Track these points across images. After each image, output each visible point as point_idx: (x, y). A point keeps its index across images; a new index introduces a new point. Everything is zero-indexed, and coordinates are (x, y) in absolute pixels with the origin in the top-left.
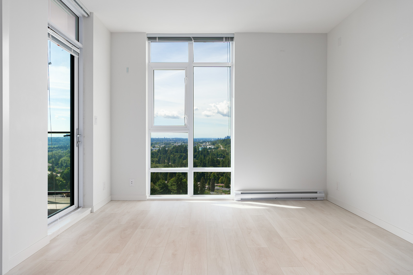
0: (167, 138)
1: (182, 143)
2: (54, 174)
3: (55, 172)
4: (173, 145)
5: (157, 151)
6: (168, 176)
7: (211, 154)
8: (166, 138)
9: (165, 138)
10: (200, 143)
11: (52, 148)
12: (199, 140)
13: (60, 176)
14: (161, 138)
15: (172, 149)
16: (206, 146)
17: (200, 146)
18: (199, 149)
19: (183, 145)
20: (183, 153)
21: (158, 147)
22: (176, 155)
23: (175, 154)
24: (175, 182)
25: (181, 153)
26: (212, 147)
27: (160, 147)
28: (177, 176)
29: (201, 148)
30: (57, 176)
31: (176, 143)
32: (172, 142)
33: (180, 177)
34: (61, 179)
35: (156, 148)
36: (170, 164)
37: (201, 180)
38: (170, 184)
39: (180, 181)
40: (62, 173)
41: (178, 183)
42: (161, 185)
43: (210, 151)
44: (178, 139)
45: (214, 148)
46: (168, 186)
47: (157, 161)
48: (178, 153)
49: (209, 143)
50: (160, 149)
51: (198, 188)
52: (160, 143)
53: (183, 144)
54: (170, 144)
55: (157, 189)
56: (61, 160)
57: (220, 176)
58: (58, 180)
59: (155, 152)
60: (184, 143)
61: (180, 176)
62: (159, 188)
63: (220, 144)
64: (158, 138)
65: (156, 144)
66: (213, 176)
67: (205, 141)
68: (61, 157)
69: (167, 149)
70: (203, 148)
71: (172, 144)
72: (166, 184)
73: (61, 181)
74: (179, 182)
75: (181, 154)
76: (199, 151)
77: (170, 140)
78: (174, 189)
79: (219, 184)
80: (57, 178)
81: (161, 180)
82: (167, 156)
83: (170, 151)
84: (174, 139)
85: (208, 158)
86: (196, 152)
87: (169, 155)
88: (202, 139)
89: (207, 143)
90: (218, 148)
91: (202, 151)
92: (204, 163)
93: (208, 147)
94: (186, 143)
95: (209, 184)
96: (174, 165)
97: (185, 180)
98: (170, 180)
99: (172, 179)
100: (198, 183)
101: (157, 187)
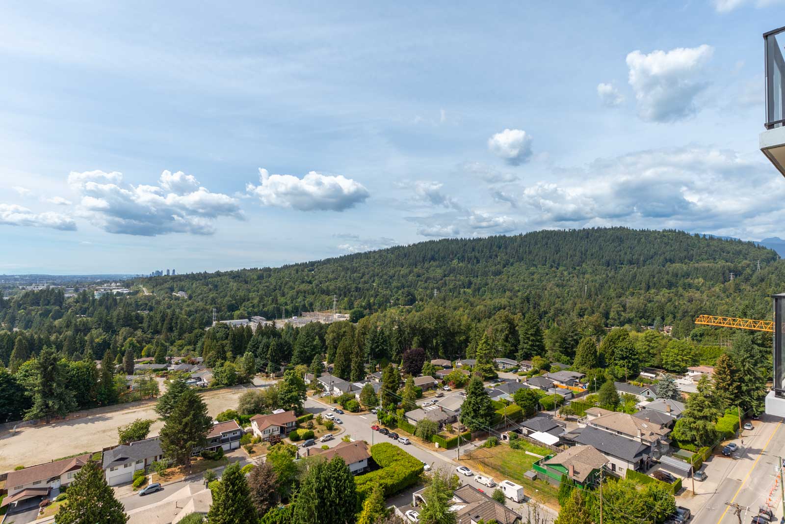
0: (4, 276)
1: (49, 286)
4: (23, 289)
6: (12, 356)
7: (122, 304)
10: (95, 283)
12: (91, 278)
15: (22, 299)
16: (111, 290)
17: (97, 290)
18: (93, 296)
19: (53, 289)
20: (52, 305)
22: (32, 310)
23: (30, 308)
24: (38, 368)
25: (47, 305)
26: (125, 292)
28: (44, 354)
29: (100, 293)
31: (31, 285)
32: (21, 284)
33: (52, 356)
36: (15, 329)
37: (106, 356)
38: (21, 373)
39: (52, 364)
41: (46, 369)
43: (121, 299)
44: (37, 276)
45: (129, 294)
46: (15, 379)
48: (39, 306)
49: (118, 284)
51: (97, 373)
53: (51, 287)
54: (14, 287)
57: (145, 344)
60: (54, 284)
61: (52, 353)
63: (141, 286)
66: (128, 345)
67: (106, 280)
69: (5, 298)
70: (104, 295)
71: (21, 287)
72: (8, 375)
74: (50, 367)
75: (48, 307)
76: (94, 300)
77: (16, 280)
78: (34, 384)
79: (143, 359)
82: (5, 314)
83: (17, 302)
84: (26, 276)
85: (115, 313)
86: (87, 302)
87: (14, 310)
88: (100, 277)
89: (113, 284)
90: (137, 292)
91: (101, 302)
92: (107, 322)
93: (115, 292)
94: (58, 285)
95: (120, 361)
96: (28, 332)
97: (63, 360)
98: (20, 365)
99: (27, 363)
100: (98, 362)
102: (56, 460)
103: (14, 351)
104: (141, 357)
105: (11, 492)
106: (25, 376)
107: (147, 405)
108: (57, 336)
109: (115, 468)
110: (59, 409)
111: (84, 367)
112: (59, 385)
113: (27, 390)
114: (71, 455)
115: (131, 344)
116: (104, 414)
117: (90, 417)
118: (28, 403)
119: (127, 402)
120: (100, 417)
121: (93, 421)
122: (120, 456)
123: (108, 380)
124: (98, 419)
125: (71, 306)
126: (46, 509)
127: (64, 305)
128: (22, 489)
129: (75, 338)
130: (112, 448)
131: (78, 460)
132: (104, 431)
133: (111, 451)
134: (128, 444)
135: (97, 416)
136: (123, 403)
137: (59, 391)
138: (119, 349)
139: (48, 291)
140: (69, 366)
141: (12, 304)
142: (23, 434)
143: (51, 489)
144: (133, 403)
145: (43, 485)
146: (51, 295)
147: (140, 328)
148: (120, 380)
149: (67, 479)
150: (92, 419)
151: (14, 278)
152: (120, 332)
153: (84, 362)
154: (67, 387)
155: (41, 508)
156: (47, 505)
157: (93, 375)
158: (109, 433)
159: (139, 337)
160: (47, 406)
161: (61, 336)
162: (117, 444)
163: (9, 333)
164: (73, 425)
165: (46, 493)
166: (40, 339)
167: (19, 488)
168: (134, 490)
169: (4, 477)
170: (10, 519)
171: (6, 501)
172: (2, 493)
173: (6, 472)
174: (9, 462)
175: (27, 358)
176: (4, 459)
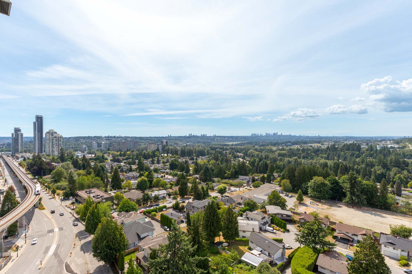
1: (354, 142)
2: (245, 161)
3: (245, 160)
4: (343, 142)
5: (326, 148)
6: (339, 172)
7: (394, 154)
8: (335, 136)
9: (334, 136)
10: (377, 141)
11: (244, 143)
12: (375, 138)
13: (249, 163)
14: (329, 137)
15: (342, 147)
16: (387, 145)
17: (378, 145)
18: (376, 148)
19: (356, 143)
20: (355, 151)
21: (327, 145)
22: (347, 153)
23: (346, 151)
24: (348, 180)
25: (353, 151)
26: (396, 147)
27: (329, 144)
28: (351, 174)
29: (380, 147)
30: (246, 163)
31: (346, 141)
32: (342, 140)
33: (354, 176)
34: (249, 165)
35: (324, 146)
36: (340, 161)
37: (382, 182)
38: (342, 180)
39: (354, 180)
40: (249, 161)
41: (351, 181)
42: (332, 181)
43: (393, 151)
44: (349, 137)
45: (399, 148)
46: (339, 183)
47: (325, 157)
48: (349, 151)
49: (391, 142)
50: (330, 146)
51: (378, 190)
52: (328, 141)
53: (355, 142)
54: (339, 142)
55: (327, 184)
56: (249, 152)
57: (410, 180)
58: (247, 166)
59: (324, 149)
60: (356, 141)
61: (354, 174)
62: (330, 183)
63: (408, 143)
64: (327, 137)
65: (325, 141)
66: (398, 178)
67: (384, 139)
68: (249, 150)
69: (336, 146)
70: (382, 147)
71: (342, 142)
72: (337, 180)
73: (249, 167)
75: (353, 152)
76: (377, 150)
77: (340, 138)
78: (347, 187)
79: (409, 189)
80: (247, 164)
81: (332, 176)
82: (336, 153)
83: (341, 148)
84: (344, 137)
85: (389, 159)
86: (373, 151)
87: (339, 152)
88: (381, 137)
89: (388, 142)
90: (404, 147)
91: (381, 151)
92: (384, 163)
93: (389, 146)
94: (358, 141)
95: (392, 187)
96: (345, 162)
97: (359, 179)
98: (341, 177)
99: (344, 176)
100: (378, 184)
101: (327, 182)
102: (356, 227)
103: (339, 170)
104: (407, 187)
105: (337, 231)
106: (343, 182)
107: (409, 218)
108: (357, 166)
109: (387, 246)
110: (358, 202)
111: (370, 185)
112: (357, 190)
113: (344, 189)
114: (363, 227)
115: (400, 178)
116: (382, 214)
117: (373, 212)
118: (344, 195)
119: (396, 212)
120: (379, 214)
121: (375, 215)
122: (390, 241)
123: (384, 196)
124: (378, 215)
125: (364, 153)
126: (351, 247)
127: (361, 151)
128: (342, 232)
129: (366, 169)
130: (386, 234)
131: (366, 231)
132: (382, 223)
133: (385, 236)
134: (396, 237)
135: (378, 213)
136: (394, 211)
137: (357, 193)
138: (391, 179)
139: (354, 144)
140: (362, 183)
141: (339, 149)
142: (342, 208)
143: (353, 239)
144: (401, 214)
145: (350, 235)
146: (355, 146)
147: (406, 169)
148: (392, 198)
149: (360, 238)
150: (374, 213)
151: (339, 138)
152: (392, 170)
153: (370, 182)
154: (361, 193)
155: (349, 245)
156: (352, 245)
157: (375, 190)
158: (385, 226)
159: (405, 175)
160: (352, 199)
161: (359, 167)
162: (389, 233)
163: (338, 162)
164: (365, 213)
165: (352, 240)
166: (350, 167)
167: (340, 231)
168: (400, 266)
169: (335, 223)
170: (337, 243)
171: (335, 234)
172: (333, 230)
173: (336, 222)
174: (337, 218)
175: (344, 174)
176: (335, 216)
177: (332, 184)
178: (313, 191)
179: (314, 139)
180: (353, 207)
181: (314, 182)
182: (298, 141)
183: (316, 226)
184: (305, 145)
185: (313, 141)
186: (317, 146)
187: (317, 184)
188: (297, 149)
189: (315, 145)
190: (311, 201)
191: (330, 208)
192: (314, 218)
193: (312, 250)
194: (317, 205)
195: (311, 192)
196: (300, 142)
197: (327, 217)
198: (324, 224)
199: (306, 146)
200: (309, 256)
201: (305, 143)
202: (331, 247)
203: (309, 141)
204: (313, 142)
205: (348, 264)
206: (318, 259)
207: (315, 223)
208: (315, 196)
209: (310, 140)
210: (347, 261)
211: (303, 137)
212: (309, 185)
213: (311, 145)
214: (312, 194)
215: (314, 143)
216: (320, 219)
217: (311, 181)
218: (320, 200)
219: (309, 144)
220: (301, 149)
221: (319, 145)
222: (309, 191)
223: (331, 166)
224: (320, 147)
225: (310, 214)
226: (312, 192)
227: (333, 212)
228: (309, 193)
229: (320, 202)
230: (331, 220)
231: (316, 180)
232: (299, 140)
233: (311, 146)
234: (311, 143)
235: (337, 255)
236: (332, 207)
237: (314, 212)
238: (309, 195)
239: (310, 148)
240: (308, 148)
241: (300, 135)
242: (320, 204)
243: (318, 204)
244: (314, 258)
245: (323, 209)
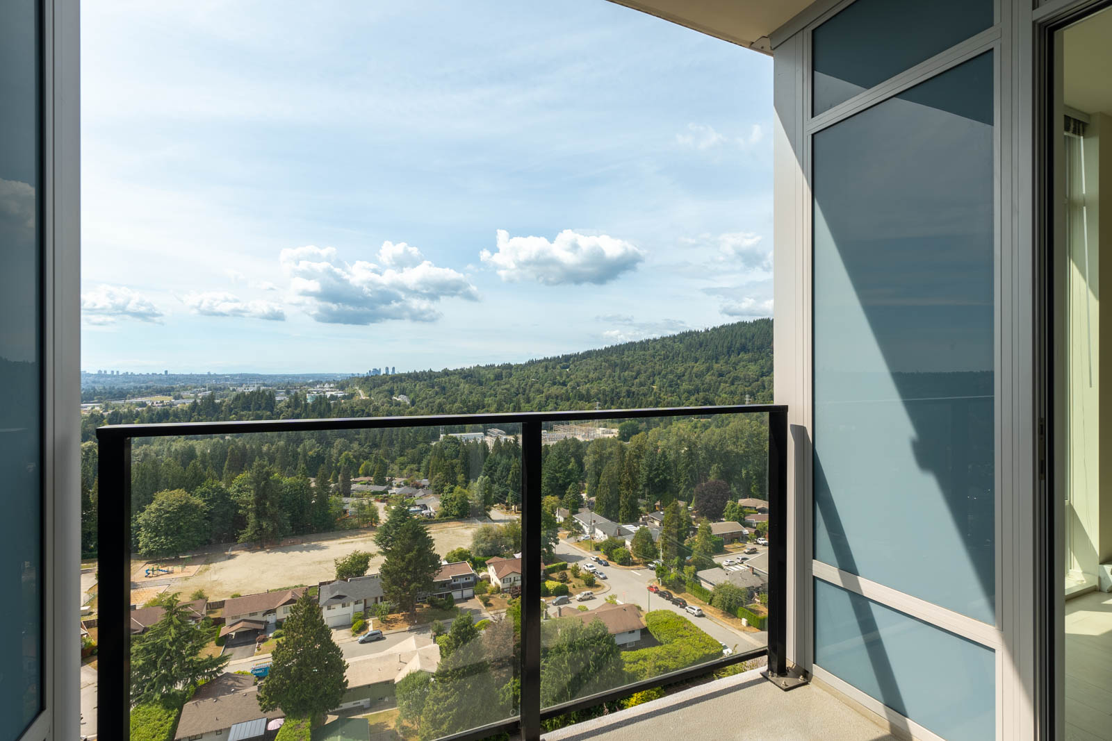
0: (215, 375)
1: (259, 387)
4: (234, 390)
5: (189, 408)
6: (225, 468)
7: (336, 410)
8: (212, 374)
9: (209, 374)
10: (307, 384)
12: (303, 378)
14: (198, 375)
15: (233, 402)
16: (324, 393)
17: (309, 393)
18: (305, 399)
19: (264, 391)
20: (264, 409)
21: (190, 398)
22: (243, 415)
23: (242, 413)
24: (251, 483)
25: (259, 410)
26: (339, 395)
27: (196, 396)
28: (256, 467)
29: (312, 397)
31: (242, 386)
32: (231, 385)
33: (265, 470)
35: (183, 401)
37: (320, 473)
38: (235, 488)
39: (265, 479)
41: (259, 484)
42: (209, 494)
43: (335, 404)
44: (247, 375)
45: (344, 397)
46: (228, 494)
48: (250, 410)
49: (332, 385)
50: (198, 401)
51: (312, 493)
52: (195, 387)
53: (262, 388)
54: (224, 389)
55: (197, 506)
57: (362, 460)
59: (182, 410)
60: (264, 385)
61: (265, 466)
62: (205, 501)
63: (357, 388)
64: (191, 375)
65: (185, 388)
66: (344, 460)
67: (319, 381)
69: (217, 401)
70: (317, 398)
71: (231, 388)
72: (222, 490)
74: (263, 483)
75: (259, 412)
76: (306, 405)
77: (226, 379)
78: (248, 501)
79: (362, 478)
81: (210, 480)
83: (228, 405)
84: (236, 375)
86: (299, 407)
87: (226, 415)
88: (312, 376)
89: (326, 386)
90: (352, 396)
91: (314, 405)
93: (328, 394)
94: (269, 386)
95: (336, 481)
96: (240, 440)
97: (276, 475)
98: (233, 478)
99: (240, 476)
100: (312, 479)
101: (197, 501)
102: (272, 591)
103: (227, 462)
104: (359, 476)
105: (228, 622)
106: (238, 491)
107: (365, 535)
108: (269, 447)
109: (332, 607)
110: (274, 531)
111: (298, 484)
112: (272, 504)
113: (240, 508)
114: (287, 586)
115: (347, 459)
116: (319, 542)
117: (305, 545)
118: (241, 523)
119: (344, 529)
120: (315, 545)
121: (308, 549)
122: (337, 593)
123: (323, 502)
124: (314, 548)
125: (282, 412)
126: (262, 645)
127: (275, 410)
128: (240, 619)
129: (287, 449)
130: (329, 583)
131: (293, 593)
132: (320, 563)
133: (328, 586)
134: (346, 580)
135: (313, 543)
136: (340, 530)
137: (272, 511)
138: (334, 465)
139: (259, 394)
140: (282, 483)
141: (223, 408)
142: (238, 557)
143: (267, 623)
144: (351, 531)
145: (259, 617)
146: (262, 398)
147: (356, 439)
148: (336, 501)
149: (282, 614)
150: (306, 547)
151: (225, 378)
152: (335, 444)
153: (298, 478)
154: (280, 507)
155: (258, 644)
156: (264, 640)
157: (307, 494)
158: (325, 566)
159: (355, 451)
160: (261, 529)
161: (274, 447)
162: (334, 579)
163: (222, 441)
164: (287, 552)
165: (262, 627)
166: (253, 451)
167: (236, 617)
168: (353, 635)
169: (221, 604)
170: (229, 651)
171: (224, 631)
172: (220, 622)
173: (223, 599)
174: (226, 588)
175: (241, 470)
176: (221, 584)
177: (211, 502)
178: (156, 536)
179: (150, 384)
180: (262, 548)
181: (157, 509)
182: (94, 388)
183: (173, 631)
184: (121, 402)
185: (147, 388)
186: (162, 402)
187: (168, 512)
188: (92, 415)
189: (156, 401)
190: (150, 566)
191: (206, 570)
192: (164, 611)
193: (159, 707)
194: (168, 572)
195: (146, 540)
196: (100, 393)
197: (200, 596)
198: (193, 618)
199: (123, 406)
200: (153, 729)
201: (122, 395)
202: (215, 669)
203: (136, 388)
204: (148, 391)
205: (260, 688)
206: (182, 722)
207: (171, 623)
208: (161, 549)
209: (138, 385)
210: (255, 684)
211: (112, 375)
212: (140, 520)
213: (140, 400)
214: (151, 546)
215: (151, 394)
216: (183, 607)
217: (147, 507)
218: (177, 557)
219: (133, 397)
220: (105, 414)
221: (167, 399)
222: (140, 539)
223: (204, 454)
224: (171, 405)
225: (146, 606)
226: (151, 538)
227: (215, 577)
228: (140, 545)
229: (177, 561)
230: (212, 599)
231: (163, 503)
232: (99, 387)
233: (143, 405)
234: (142, 396)
235: (230, 683)
236: (211, 565)
237: (161, 596)
238: (144, 550)
239: (140, 409)
240: (130, 411)
241: (100, 371)
242: (177, 569)
243: (170, 568)
244: (168, 726)
245: (186, 579)
